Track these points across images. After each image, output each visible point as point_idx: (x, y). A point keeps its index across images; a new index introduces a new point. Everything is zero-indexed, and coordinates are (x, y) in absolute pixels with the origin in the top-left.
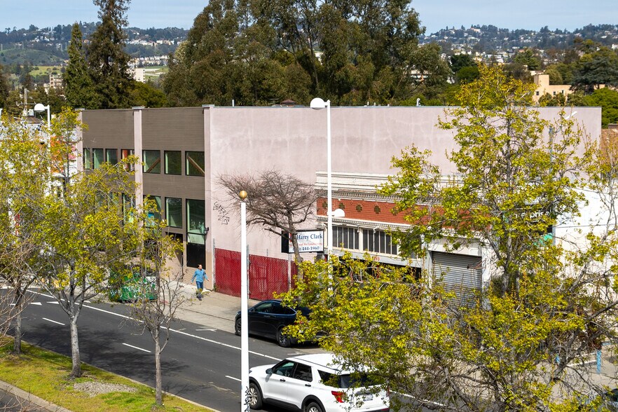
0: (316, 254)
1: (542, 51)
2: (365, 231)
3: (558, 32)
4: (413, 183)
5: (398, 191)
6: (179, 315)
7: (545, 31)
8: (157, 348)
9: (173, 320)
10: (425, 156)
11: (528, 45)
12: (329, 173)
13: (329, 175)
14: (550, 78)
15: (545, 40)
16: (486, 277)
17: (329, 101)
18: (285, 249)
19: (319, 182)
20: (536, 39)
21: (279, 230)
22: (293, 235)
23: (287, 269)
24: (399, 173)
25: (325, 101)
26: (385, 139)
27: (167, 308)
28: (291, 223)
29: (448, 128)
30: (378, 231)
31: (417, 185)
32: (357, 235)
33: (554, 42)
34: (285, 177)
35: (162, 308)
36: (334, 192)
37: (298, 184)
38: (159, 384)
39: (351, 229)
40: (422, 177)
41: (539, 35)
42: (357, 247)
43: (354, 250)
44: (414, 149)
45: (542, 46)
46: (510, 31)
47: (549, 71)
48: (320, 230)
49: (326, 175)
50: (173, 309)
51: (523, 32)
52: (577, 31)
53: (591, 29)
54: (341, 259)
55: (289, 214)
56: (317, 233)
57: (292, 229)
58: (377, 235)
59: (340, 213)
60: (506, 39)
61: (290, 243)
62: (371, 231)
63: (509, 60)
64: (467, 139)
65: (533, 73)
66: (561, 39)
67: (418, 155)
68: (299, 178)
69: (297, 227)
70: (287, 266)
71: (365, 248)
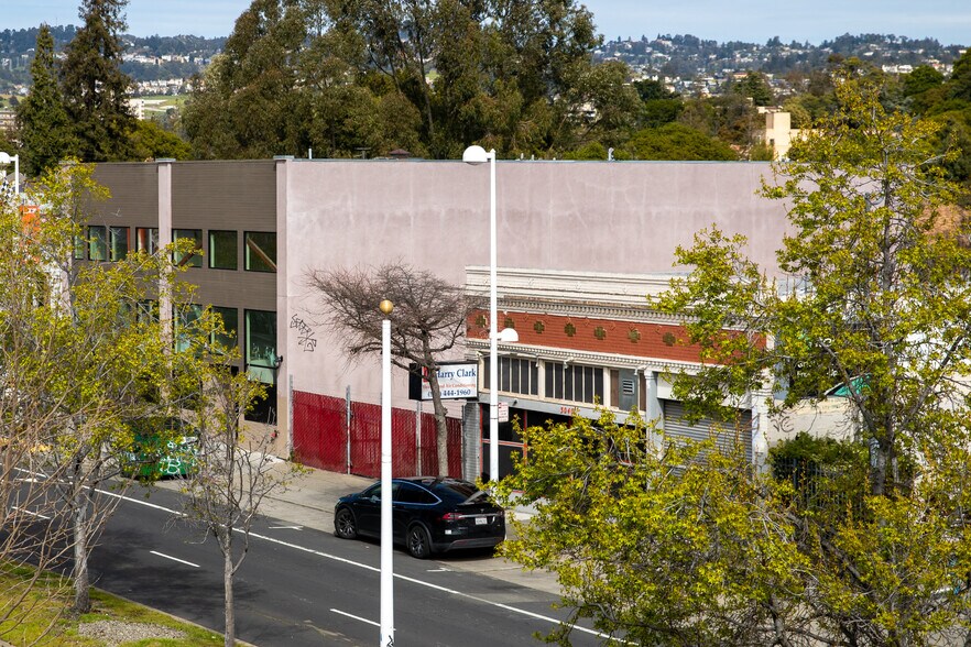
0: (465, 403)
1: (770, 76)
2: (549, 365)
3: (794, 45)
4: (715, 290)
5: (690, 306)
6: (265, 509)
7: (774, 43)
8: (228, 565)
9: (256, 517)
10: (736, 245)
11: (747, 65)
12: (493, 269)
13: (494, 273)
14: (793, 117)
15: (774, 59)
16: (760, 444)
17: (493, 151)
18: (415, 393)
19: (473, 284)
20: (761, 58)
21: (407, 362)
22: (429, 371)
23: (414, 427)
24: (690, 274)
25: (487, 150)
26: (567, 213)
27: (246, 497)
28: (427, 351)
29: (778, 195)
30: (571, 364)
31: (723, 296)
32: (535, 371)
33: (789, 61)
34: (417, 275)
35: (237, 497)
36: (500, 300)
37: (439, 287)
38: (230, 628)
39: (525, 362)
40: (734, 280)
41: (765, 51)
42: (535, 391)
43: (530, 396)
44: (717, 234)
45: (770, 67)
46: (719, 44)
47: (790, 107)
48: (473, 362)
49: (487, 273)
50: (255, 499)
51: (740, 46)
52: (825, 45)
53: (847, 41)
54: (594, 423)
55: (425, 336)
56: (468, 368)
57: (430, 362)
58: (569, 371)
59: (510, 335)
60: (713, 57)
61: (425, 384)
62: (559, 366)
63: (718, 90)
64: (811, 216)
65: (762, 110)
66: (800, 57)
67: (722, 245)
68: (439, 277)
69: (437, 357)
70: (414, 421)
71: (549, 393)
